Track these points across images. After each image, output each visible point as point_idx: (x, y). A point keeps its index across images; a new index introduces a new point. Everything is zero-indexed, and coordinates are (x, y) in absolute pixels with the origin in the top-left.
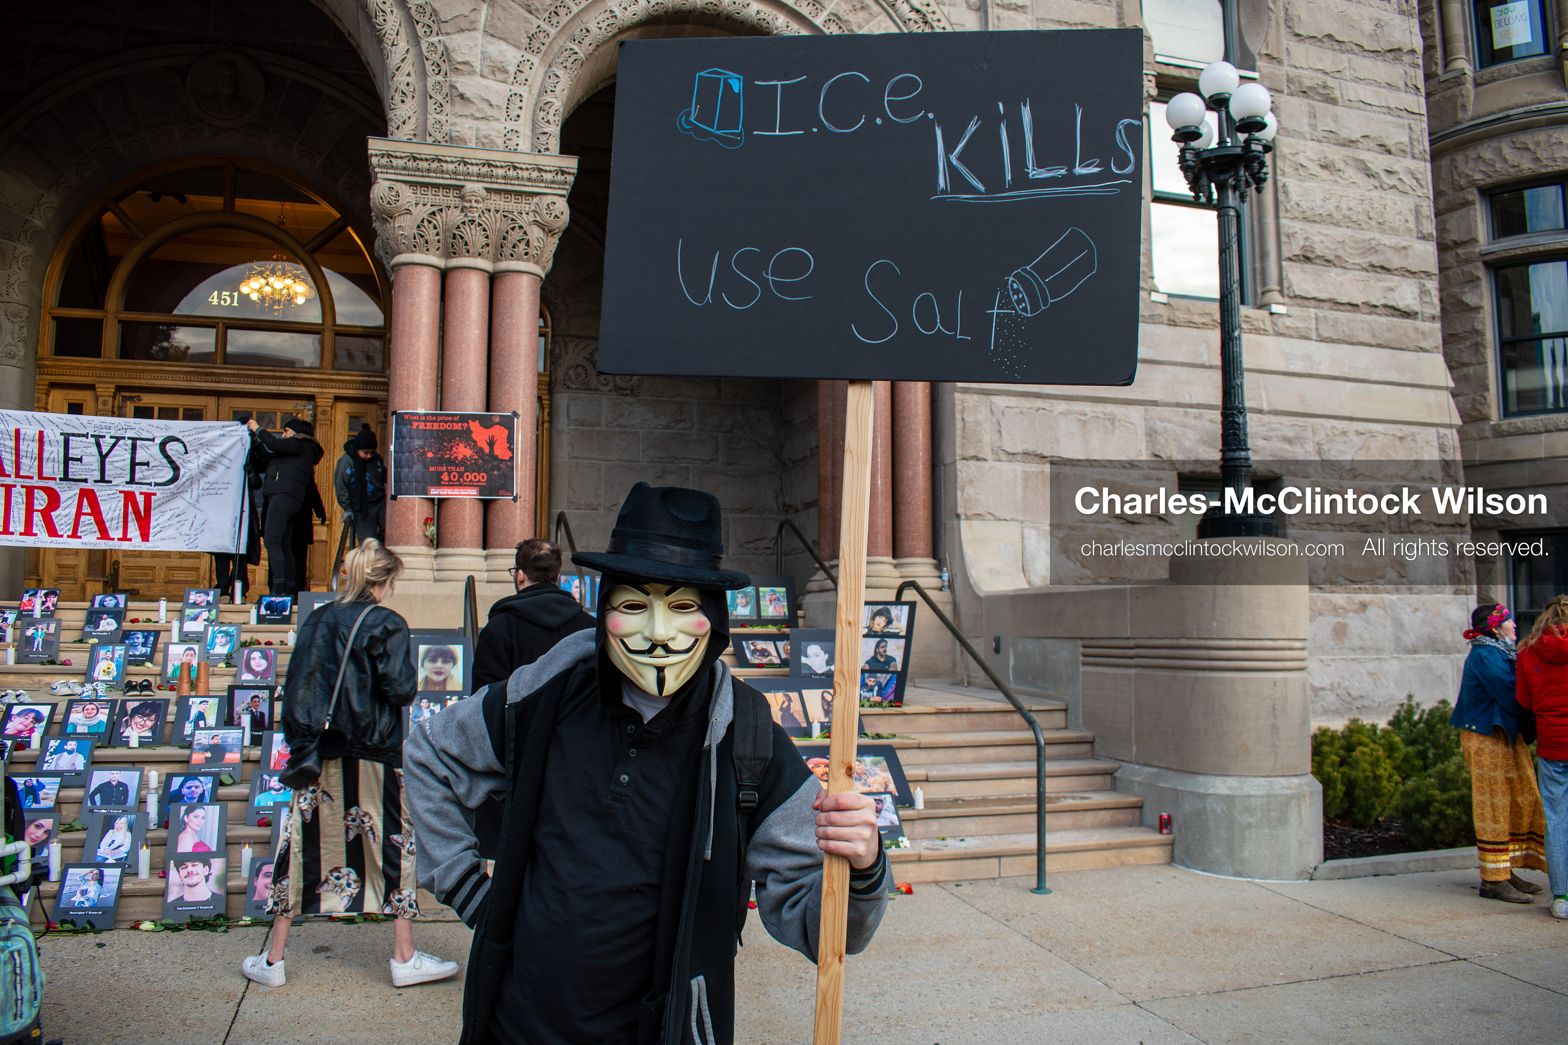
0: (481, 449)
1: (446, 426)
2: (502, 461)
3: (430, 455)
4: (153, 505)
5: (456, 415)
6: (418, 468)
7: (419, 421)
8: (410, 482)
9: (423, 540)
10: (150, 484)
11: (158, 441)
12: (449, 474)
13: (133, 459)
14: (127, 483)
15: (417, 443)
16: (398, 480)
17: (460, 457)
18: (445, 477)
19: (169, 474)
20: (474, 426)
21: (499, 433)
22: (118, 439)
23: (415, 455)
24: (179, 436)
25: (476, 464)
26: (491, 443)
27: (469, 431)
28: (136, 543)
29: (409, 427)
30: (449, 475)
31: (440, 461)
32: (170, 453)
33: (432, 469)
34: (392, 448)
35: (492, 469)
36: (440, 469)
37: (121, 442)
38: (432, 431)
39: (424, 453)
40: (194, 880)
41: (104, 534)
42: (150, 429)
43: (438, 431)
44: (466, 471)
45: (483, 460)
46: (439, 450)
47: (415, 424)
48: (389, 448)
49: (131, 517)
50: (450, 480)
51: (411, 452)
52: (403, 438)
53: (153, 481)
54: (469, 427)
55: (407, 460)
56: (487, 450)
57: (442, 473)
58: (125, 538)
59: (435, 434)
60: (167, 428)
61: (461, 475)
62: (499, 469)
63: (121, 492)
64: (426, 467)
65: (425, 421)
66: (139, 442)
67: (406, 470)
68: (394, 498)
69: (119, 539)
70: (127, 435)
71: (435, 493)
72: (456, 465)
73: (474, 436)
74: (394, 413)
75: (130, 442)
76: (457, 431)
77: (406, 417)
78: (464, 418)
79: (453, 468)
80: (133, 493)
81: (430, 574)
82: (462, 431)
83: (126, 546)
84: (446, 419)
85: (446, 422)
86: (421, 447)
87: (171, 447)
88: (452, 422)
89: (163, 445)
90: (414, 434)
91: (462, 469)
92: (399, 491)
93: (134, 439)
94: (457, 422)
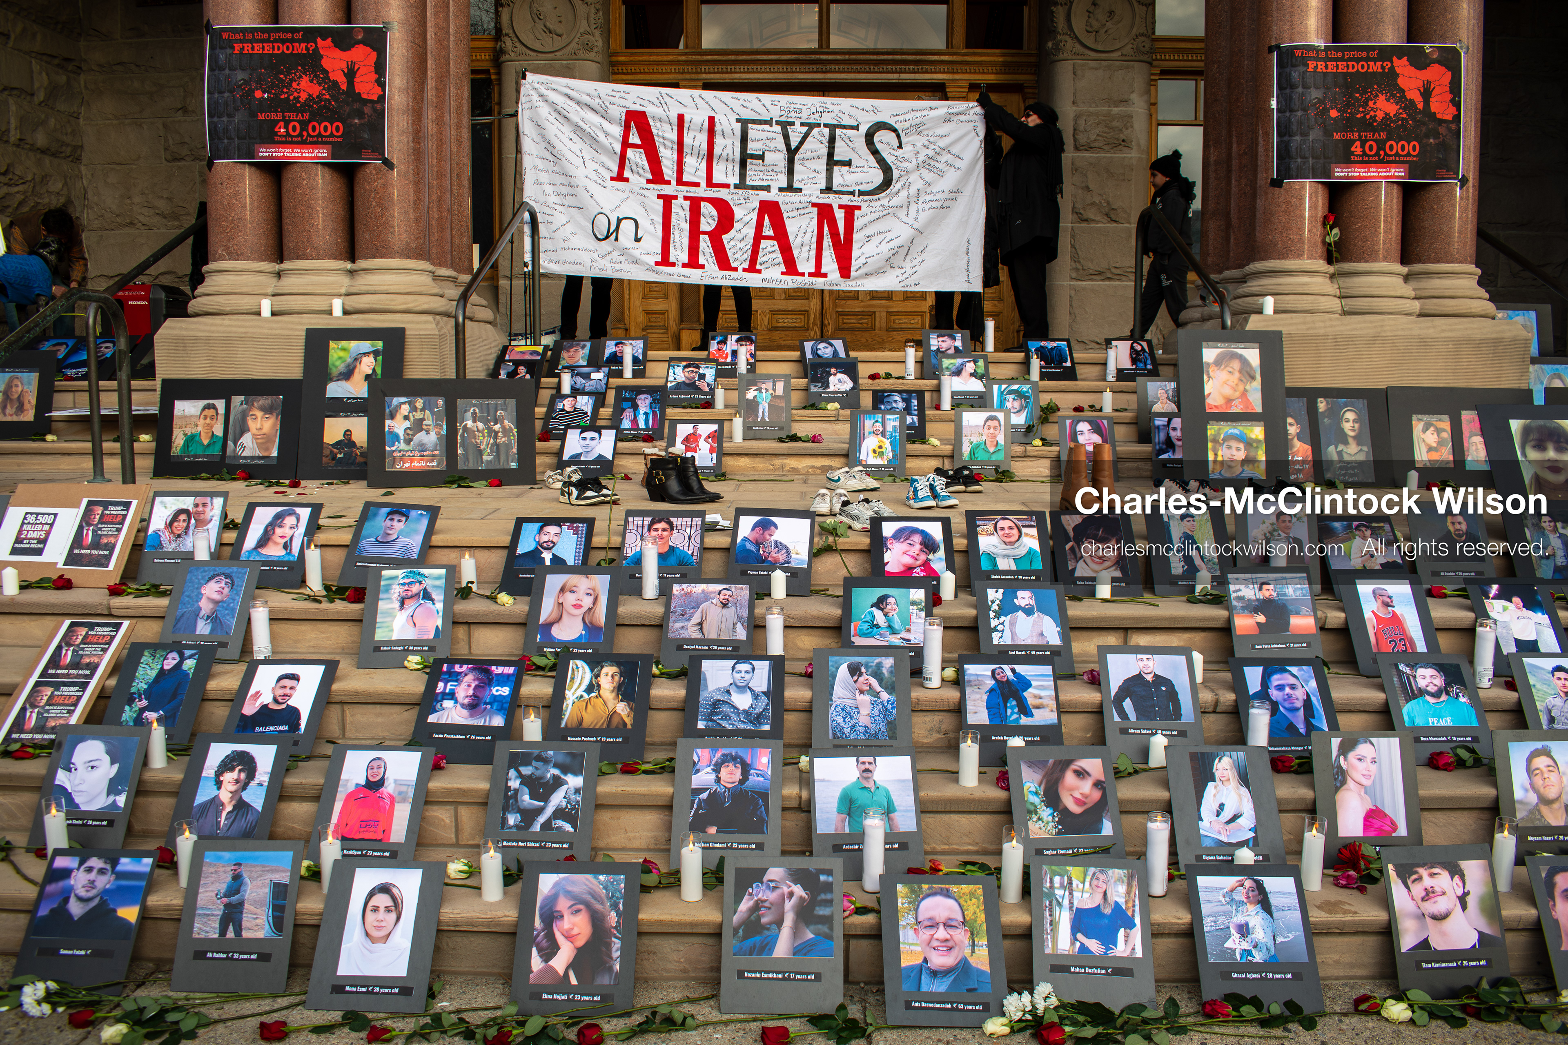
0: (1412, 102)
1: (1358, 67)
2: (1441, 122)
3: (1334, 113)
4: (857, 224)
5: (1373, 48)
6: (1315, 134)
7: (1317, 59)
8: (1304, 157)
9: (1320, 249)
10: (852, 193)
11: (863, 129)
12: (1363, 143)
13: (831, 155)
14: (822, 191)
15: (1315, 94)
16: (1284, 154)
17: (1380, 115)
18: (1357, 149)
19: (878, 177)
20: (1401, 65)
21: (1438, 75)
22: (811, 126)
23: (1312, 113)
24: (892, 121)
25: (1404, 127)
26: (1426, 94)
27: (1392, 75)
28: (833, 279)
29: (1302, 69)
30: (1363, 146)
31: (1348, 124)
32: (879, 146)
33: (1337, 136)
34: (1274, 104)
35: (1427, 136)
36: (1350, 136)
37: (816, 131)
38: (1335, 75)
39: (1325, 111)
40: (1440, 905)
41: (791, 268)
42: (853, 112)
43: (1345, 75)
44: (1388, 139)
45: (1414, 120)
46: (1348, 105)
47: (1311, 64)
48: (1270, 105)
49: (827, 241)
50: (1364, 154)
51: (1305, 110)
52: (1293, 87)
53: (857, 188)
54: (1392, 68)
55: (1300, 123)
56: (1420, 106)
57: (1351, 142)
58: (818, 273)
59: (1340, 80)
60: (875, 110)
61: (1381, 145)
62: (1436, 135)
63: (814, 205)
64: (1328, 133)
65: (1327, 59)
66: (838, 131)
67: (1298, 138)
68: (1277, 183)
69: (811, 275)
70: (822, 122)
71: (1340, 173)
72: (1374, 130)
73: (1400, 81)
74: (1278, 47)
75: (826, 131)
76: (1374, 74)
77: (1298, 53)
78: (1386, 53)
79: (1369, 135)
80: (830, 206)
81: (1335, 304)
82: (1383, 74)
83: (819, 283)
84: (1357, 54)
85: (1358, 60)
86: (1320, 101)
87: (883, 138)
88: (1367, 59)
89: (869, 138)
90: (1310, 80)
91: (1383, 135)
92: (1285, 172)
93: (832, 128)
94: (1375, 60)
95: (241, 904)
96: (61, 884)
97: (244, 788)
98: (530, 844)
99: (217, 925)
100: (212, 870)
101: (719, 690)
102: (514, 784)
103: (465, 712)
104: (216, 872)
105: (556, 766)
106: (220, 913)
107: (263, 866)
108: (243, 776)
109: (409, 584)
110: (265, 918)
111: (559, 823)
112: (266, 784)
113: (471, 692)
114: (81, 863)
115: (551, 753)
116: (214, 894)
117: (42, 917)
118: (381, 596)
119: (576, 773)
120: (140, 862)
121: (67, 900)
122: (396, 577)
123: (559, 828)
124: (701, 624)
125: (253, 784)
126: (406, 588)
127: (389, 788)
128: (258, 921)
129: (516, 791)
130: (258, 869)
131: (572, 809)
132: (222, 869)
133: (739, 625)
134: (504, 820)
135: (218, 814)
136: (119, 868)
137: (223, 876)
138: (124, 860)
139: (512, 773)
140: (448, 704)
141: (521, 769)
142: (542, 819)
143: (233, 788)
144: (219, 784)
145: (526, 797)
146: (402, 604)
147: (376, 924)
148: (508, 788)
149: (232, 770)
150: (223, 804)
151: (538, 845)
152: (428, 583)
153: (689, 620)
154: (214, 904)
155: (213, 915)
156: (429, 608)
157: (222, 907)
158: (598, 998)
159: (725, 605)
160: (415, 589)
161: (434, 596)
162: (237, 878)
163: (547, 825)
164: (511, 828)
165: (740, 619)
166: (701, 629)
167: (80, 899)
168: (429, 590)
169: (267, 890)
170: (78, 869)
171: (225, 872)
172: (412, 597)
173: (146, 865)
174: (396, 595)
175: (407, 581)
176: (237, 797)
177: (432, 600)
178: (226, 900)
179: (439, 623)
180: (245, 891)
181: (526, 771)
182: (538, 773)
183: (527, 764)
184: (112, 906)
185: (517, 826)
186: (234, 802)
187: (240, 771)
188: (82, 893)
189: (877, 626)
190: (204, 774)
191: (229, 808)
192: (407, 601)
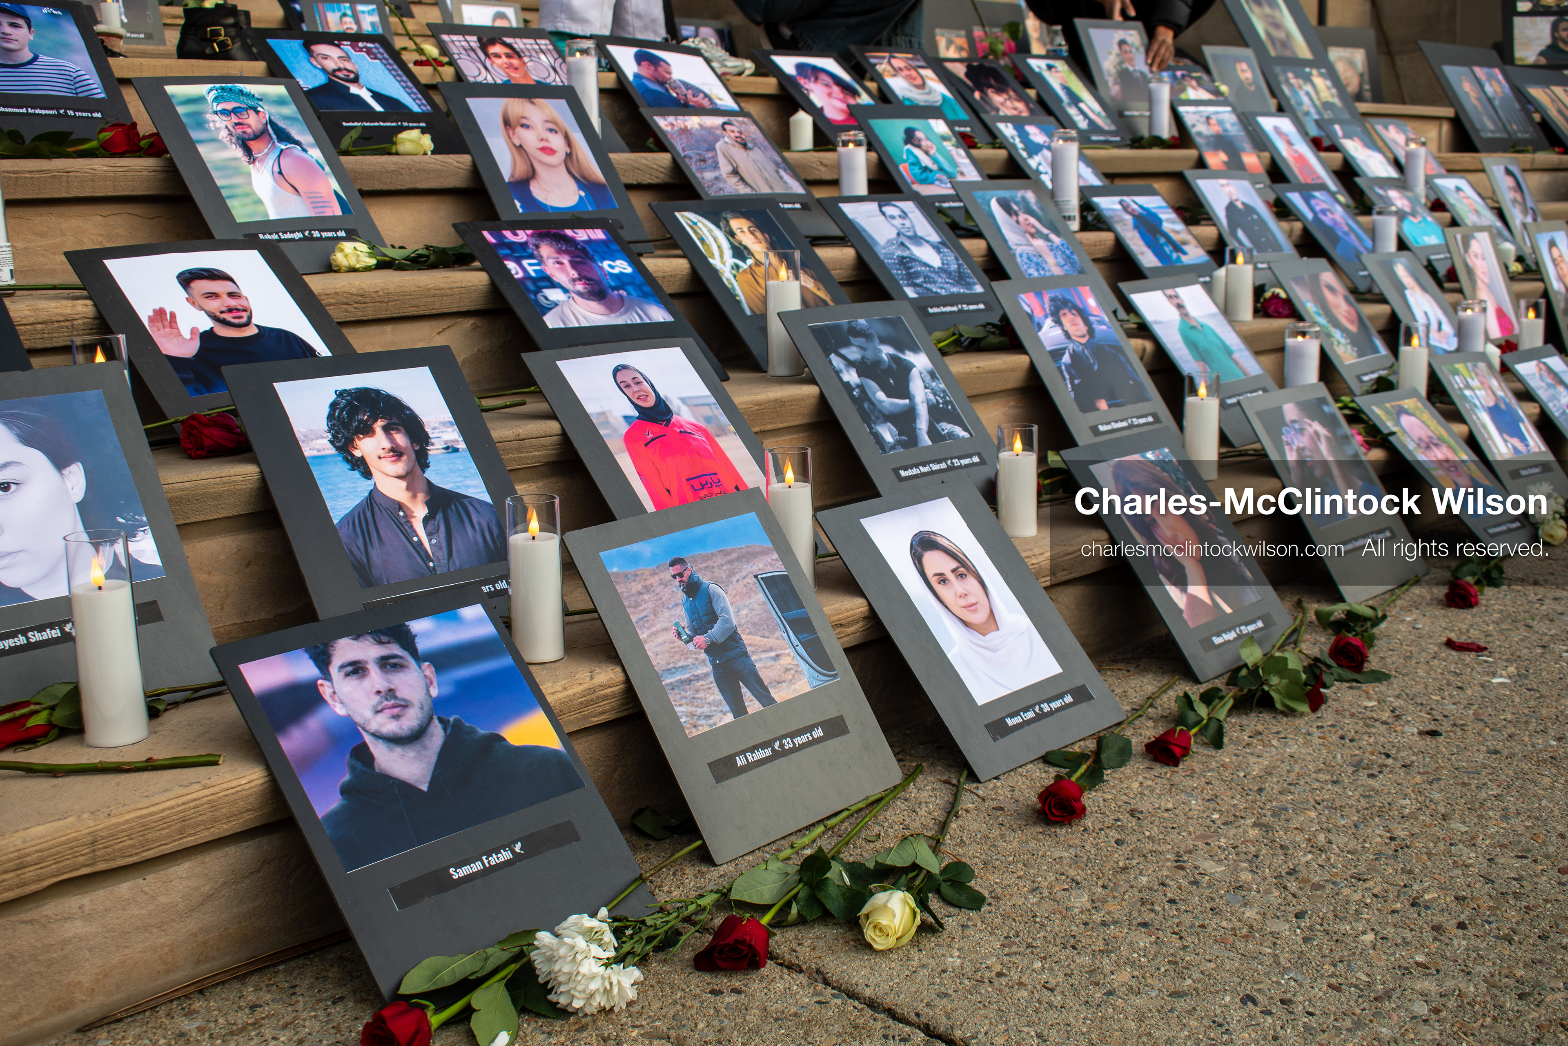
95: (733, 639)
96: (314, 723)
97: (422, 460)
98: (935, 467)
99: (719, 696)
100: (636, 587)
101: (890, 242)
102: (851, 377)
103: (594, 305)
104: (648, 589)
105: (884, 341)
106: (709, 668)
107: (726, 553)
108: (401, 439)
109: (235, 111)
110: (791, 650)
111: (946, 427)
112: (462, 445)
113: (574, 274)
114: (323, 660)
115: (862, 321)
116: (671, 635)
117: (333, 817)
118: (195, 135)
119: (915, 349)
120: (458, 619)
121: (362, 754)
122: (200, 100)
123: (951, 435)
124: (735, 172)
125: (435, 450)
126: (235, 119)
127: (684, 415)
128: (785, 661)
129: (861, 387)
130: (719, 560)
131: (946, 403)
132: (654, 580)
133: (782, 173)
134: (878, 439)
135: (404, 527)
136: (422, 645)
137: (666, 593)
138: (418, 626)
139: (836, 361)
140: (554, 295)
141: (843, 351)
142: (923, 424)
143: (400, 467)
144: (361, 466)
145: (881, 395)
146: (248, 152)
147: (963, 602)
148: (847, 385)
149: (368, 431)
150: (400, 506)
151: (943, 466)
152: (267, 110)
153: (716, 167)
154: (685, 654)
155: (698, 678)
156: (299, 159)
157: (703, 656)
158: (1260, 624)
159: (744, 146)
160: (253, 122)
161: (297, 137)
162: (692, 588)
163: (933, 433)
164: (893, 447)
165: (777, 164)
166: (742, 179)
167: (394, 740)
168: (281, 124)
169: (761, 597)
170: (327, 676)
171: (664, 584)
172: (256, 137)
173: (478, 621)
174: (223, 134)
175: (229, 106)
176: (423, 486)
177: (297, 143)
178: (700, 639)
179: (335, 185)
180: (725, 610)
181: (853, 353)
182: (869, 355)
183: (848, 344)
184: (482, 731)
185: (899, 443)
186: (421, 496)
187: (386, 429)
188: (390, 727)
189: (926, 169)
190: (308, 452)
191: (420, 511)
192: (253, 145)
